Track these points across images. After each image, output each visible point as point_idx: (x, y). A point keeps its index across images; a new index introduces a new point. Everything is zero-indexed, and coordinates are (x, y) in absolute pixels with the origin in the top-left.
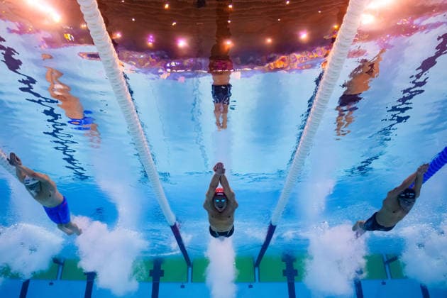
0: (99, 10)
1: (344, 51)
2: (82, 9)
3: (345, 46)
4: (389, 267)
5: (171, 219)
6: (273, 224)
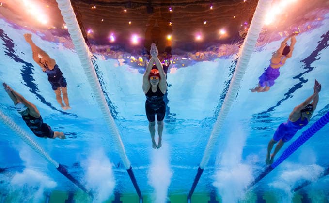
5: (128, 164)
6: (202, 168)
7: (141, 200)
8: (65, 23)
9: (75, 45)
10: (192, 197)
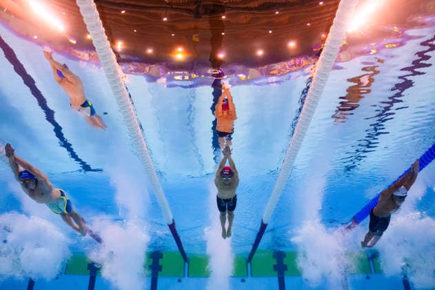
0: (101, 21)
1: (331, 60)
2: (84, 20)
3: (331, 55)
4: (373, 262)
5: (169, 216)
6: (265, 222)
7: (187, 264)
8: (89, 33)
9: (102, 61)
10: (253, 260)
